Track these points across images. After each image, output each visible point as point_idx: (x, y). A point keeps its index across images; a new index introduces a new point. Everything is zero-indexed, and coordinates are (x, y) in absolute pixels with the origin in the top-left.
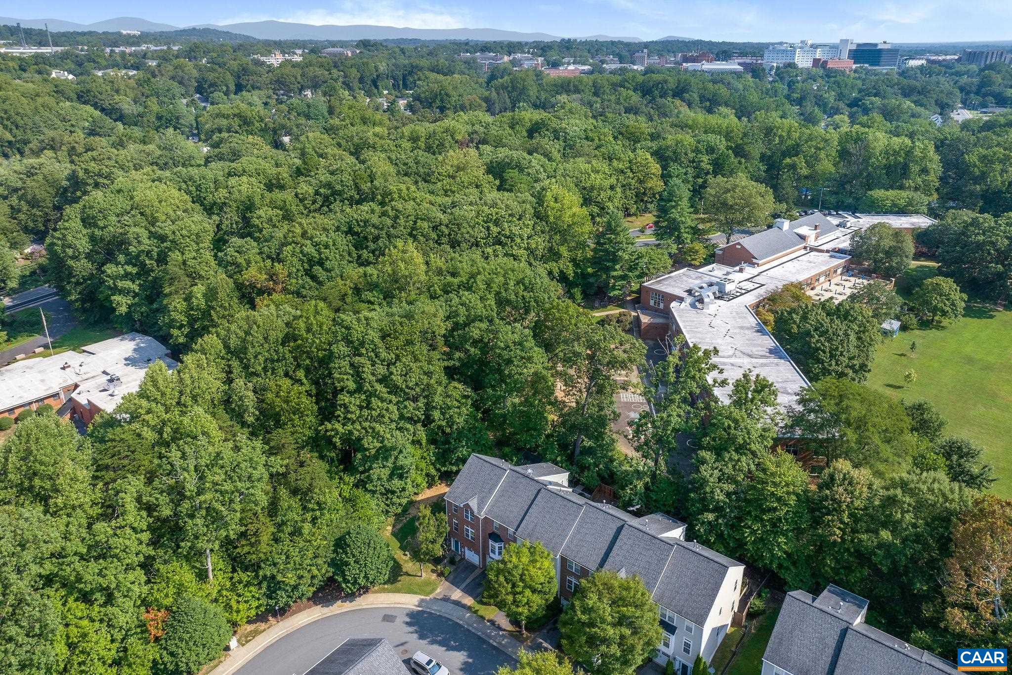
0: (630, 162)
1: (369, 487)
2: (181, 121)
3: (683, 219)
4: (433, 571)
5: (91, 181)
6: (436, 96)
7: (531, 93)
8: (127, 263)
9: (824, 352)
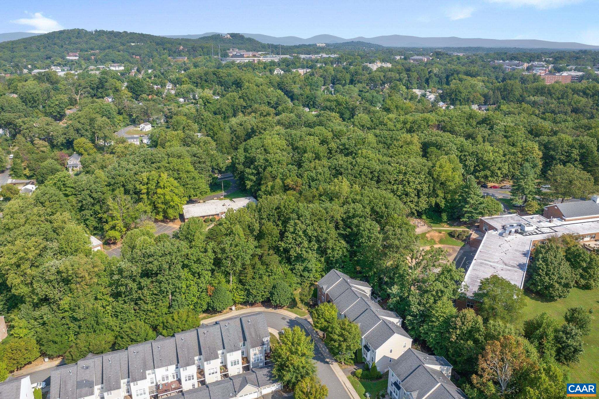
0: (522, 148)
1: (294, 271)
2: (317, 99)
3: (527, 187)
4: (308, 310)
5: (258, 131)
6: (453, 93)
7: (517, 93)
8: (253, 169)
9: (543, 270)
